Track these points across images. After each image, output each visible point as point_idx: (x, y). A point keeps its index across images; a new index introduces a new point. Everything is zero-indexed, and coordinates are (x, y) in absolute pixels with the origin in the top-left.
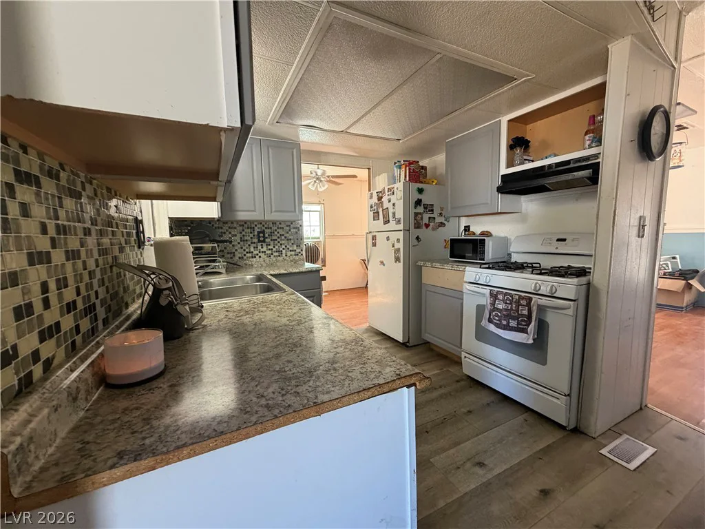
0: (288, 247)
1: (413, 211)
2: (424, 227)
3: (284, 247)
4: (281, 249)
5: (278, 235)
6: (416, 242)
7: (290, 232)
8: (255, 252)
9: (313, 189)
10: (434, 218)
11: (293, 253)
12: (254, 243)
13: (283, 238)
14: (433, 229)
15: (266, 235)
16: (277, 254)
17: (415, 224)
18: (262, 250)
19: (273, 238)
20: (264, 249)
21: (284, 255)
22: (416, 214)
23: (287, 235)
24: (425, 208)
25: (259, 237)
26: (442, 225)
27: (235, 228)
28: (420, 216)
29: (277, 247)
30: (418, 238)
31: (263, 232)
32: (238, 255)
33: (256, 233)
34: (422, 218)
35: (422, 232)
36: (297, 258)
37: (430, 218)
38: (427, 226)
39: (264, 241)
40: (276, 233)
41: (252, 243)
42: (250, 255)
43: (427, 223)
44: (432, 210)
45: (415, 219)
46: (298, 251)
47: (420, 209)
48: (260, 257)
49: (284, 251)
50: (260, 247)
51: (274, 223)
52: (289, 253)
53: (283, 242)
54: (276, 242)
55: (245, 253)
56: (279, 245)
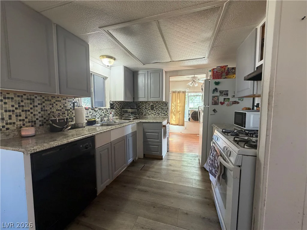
0: (162, 112)
1: (211, 95)
2: (219, 104)
3: (160, 112)
4: (159, 113)
5: (158, 107)
6: (213, 113)
7: (163, 106)
8: (150, 113)
9: (191, 86)
10: (229, 99)
11: (164, 114)
12: (150, 110)
13: (160, 108)
14: (228, 105)
15: (154, 107)
16: (157, 114)
17: (212, 102)
18: (152, 112)
19: (156, 108)
20: (153, 112)
21: (160, 115)
22: (214, 97)
23: (162, 107)
24: (221, 93)
25: (151, 107)
26: (235, 102)
27: (144, 104)
28: (217, 98)
29: (157, 112)
30: (214, 111)
31: (153, 106)
32: (144, 114)
33: (150, 106)
34: (218, 99)
35: (218, 107)
36: (165, 116)
37: (225, 99)
38: (222, 103)
39: (153, 109)
40: (157, 106)
41: (149, 110)
42: (148, 114)
43: (223, 101)
44: (227, 94)
45: (213, 100)
46: (166, 113)
47: (217, 94)
48: (151, 115)
49: (160, 113)
50: (151, 111)
51: (157, 102)
52: (162, 114)
53: (160, 110)
54: (157, 110)
55: (146, 113)
56: (158, 111)
